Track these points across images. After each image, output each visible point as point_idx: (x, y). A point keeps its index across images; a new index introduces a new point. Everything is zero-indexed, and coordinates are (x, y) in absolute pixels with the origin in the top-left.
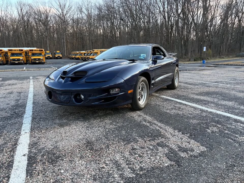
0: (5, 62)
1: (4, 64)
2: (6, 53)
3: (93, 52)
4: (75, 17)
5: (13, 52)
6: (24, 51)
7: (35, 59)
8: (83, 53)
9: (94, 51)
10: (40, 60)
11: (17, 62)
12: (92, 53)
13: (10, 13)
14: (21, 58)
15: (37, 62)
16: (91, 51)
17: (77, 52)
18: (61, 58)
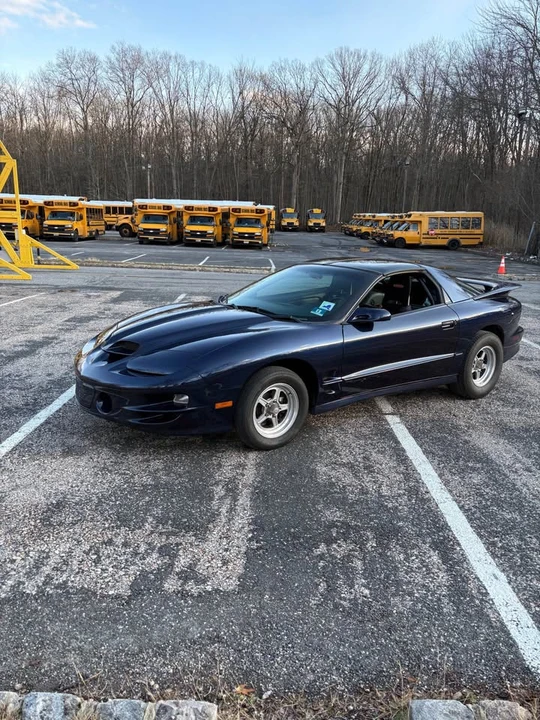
0: (175, 238)
1: (173, 243)
2: (179, 214)
3: (407, 219)
4: (383, 105)
5: (196, 213)
6: (219, 211)
7: (241, 235)
8: (383, 219)
9: (410, 216)
10: (252, 238)
11: (199, 240)
12: (404, 222)
13: (214, 102)
14: (210, 230)
15: (246, 242)
16: (401, 217)
17: (367, 214)
18: (322, 230)
